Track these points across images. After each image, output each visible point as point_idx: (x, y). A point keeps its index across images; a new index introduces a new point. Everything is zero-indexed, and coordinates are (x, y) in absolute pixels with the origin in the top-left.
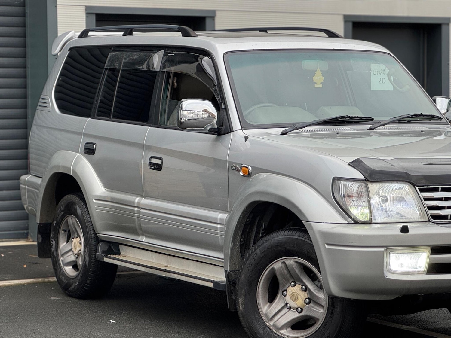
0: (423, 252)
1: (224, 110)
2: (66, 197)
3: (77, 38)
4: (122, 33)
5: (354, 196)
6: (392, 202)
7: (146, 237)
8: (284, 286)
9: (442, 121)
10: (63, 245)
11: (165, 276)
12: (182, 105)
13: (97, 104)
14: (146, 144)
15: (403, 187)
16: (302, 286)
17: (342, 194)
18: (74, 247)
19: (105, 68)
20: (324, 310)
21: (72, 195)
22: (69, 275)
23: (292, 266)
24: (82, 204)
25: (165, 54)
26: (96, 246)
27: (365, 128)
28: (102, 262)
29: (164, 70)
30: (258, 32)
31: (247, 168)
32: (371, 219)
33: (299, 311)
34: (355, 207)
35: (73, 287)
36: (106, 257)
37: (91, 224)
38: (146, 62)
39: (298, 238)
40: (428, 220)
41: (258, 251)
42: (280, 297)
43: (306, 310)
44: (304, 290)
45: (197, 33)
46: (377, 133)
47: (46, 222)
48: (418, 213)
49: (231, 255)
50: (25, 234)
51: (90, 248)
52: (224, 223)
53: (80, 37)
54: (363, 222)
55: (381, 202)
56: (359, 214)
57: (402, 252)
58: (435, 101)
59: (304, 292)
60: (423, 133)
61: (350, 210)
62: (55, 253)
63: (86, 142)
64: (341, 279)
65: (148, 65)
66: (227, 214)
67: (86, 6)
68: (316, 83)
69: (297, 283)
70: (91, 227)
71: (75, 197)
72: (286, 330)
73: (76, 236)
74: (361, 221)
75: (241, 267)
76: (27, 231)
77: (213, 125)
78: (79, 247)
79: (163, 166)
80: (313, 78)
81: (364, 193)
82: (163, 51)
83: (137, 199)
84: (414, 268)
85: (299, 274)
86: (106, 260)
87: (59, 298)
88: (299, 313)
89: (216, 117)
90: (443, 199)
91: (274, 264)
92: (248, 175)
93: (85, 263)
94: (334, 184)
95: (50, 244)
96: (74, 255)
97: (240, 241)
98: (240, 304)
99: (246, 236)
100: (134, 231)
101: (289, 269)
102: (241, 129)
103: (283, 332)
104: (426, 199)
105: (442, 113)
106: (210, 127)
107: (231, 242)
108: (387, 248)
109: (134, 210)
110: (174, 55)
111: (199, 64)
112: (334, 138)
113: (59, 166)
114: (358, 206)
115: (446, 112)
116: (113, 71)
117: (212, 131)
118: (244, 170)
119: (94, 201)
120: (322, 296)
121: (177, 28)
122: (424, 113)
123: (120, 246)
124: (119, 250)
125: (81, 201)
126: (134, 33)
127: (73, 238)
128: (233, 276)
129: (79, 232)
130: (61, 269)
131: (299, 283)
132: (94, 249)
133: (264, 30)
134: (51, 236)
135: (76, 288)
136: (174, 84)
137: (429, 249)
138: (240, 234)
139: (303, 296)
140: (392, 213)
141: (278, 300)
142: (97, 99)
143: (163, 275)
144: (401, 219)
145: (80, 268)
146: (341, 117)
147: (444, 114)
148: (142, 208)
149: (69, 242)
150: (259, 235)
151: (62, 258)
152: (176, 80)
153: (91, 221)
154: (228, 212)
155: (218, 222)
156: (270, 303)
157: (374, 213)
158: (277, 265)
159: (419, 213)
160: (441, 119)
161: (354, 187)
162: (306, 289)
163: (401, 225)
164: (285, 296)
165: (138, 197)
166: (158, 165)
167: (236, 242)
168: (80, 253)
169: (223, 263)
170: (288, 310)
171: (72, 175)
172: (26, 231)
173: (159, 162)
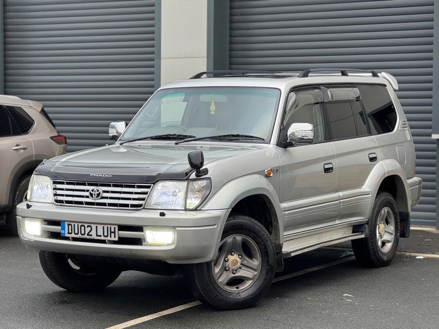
40: (53, 202)
137: (41, 221)
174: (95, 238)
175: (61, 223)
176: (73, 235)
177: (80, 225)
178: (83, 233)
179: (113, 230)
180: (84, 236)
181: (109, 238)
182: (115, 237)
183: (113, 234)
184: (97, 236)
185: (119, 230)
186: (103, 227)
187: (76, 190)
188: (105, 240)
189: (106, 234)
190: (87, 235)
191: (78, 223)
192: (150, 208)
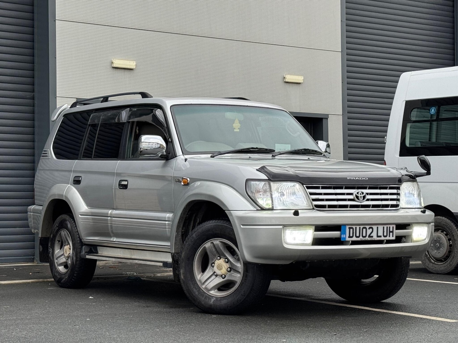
0: (309, 230)
1: (171, 143)
2: (60, 216)
3: (69, 108)
5: (261, 191)
6: (287, 197)
7: (117, 237)
8: (212, 260)
10: (57, 251)
13: (82, 150)
14: (117, 172)
15: (295, 185)
16: (226, 259)
17: (252, 190)
18: (65, 252)
19: (88, 124)
20: (240, 274)
21: (64, 215)
22: (61, 272)
23: (218, 245)
24: (72, 220)
26: (81, 249)
27: (269, 156)
28: (85, 259)
29: (129, 121)
31: (187, 179)
32: (273, 207)
33: (223, 277)
34: (261, 199)
35: (64, 279)
36: (87, 255)
37: (77, 234)
38: (117, 117)
39: (222, 224)
41: (194, 235)
42: (210, 268)
43: (228, 276)
44: (226, 261)
47: (46, 236)
48: (306, 203)
49: (175, 241)
50: (32, 259)
51: (76, 251)
52: (171, 220)
53: (72, 107)
54: (267, 209)
55: (280, 197)
56: (265, 204)
57: (294, 229)
59: (226, 264)
61: (258, 201)
62: (51, 258)
63: (75, 176)
64: (252, 249)
65: (119, 119)
66: (172, 214)
68: (235, 129)
69: (222, 257)
70: (78, 235)
71: (67, 216)
72: (214, 291)
75: (182, 248)
77: (163, 152)
78: (69, 251)
79: (128, 186)
80: (233, 125)
81: (268, 190)
82: (129, 109)
83: (110, 211)
85: (223, 250)
86: (88, 257)
87: (54, 288)
88: (223, 278)
89: (165, 147)
90: (323, 194)
91: (205, 244)
92: (187, 184)
93: (73, 262)
94: (247, 183)
95: (48, 251)
96: (65, 258)
97: (182, 232)
98: (182, 274)
99: (186, 228)
100: (107, 235)
101: (216, 247)
102: (182, 154)
103: (212, 292)
104: (311, 194)
106: (161, 154)
107: (175, 232)
108: (285, 226)
109: (107, 219)
110: (136, 110)
111: (154, 114)
113: (56, 194)
114: (264, 198)
116: (94, 126)
117: (162, 158)
118: (185, 181)
119: (80, 216)
120: (239, 266)
122: (310, 149)
124: (97, 250)
125: (71, 218)
127: (65, 246)
128: (177, 256)
129: (69, 241)
130: (56, 268)
131: (223, 257)
132: (79, 251)
134: (49, 245)
135: (66, 280)
136: (136, 131)
137: (314, 227)
138: (182, 226)
139: (225, 266)
140: (287, 203)
141: (209, 270)
142: (83, 147)
144: (293, 207)
145: (69, 266)
146: (252, 148)
148: (114, 217)
149: (62, 249)
151: (57, 261)
152: (137, 128)
153: (78, 231)
154: (173, 212)
155: (167, 220)
156: (203, 273)
157: (275, 202)
158: (208, 245)
160: (322, 154)
161: (261, 185)
162: (228, 261)
163: (293, 211)
164: (213, 267)
166: (125, 185)
167: (179, 232)
168: (70, 255)
169: (170, 249)
170: (215, 277)
171: (64, 199)
172: (32, 257)
173: (125, 183)
174: (376, 239)
175: (342, 228)
176: (354, 239)
177: (362, 227)
178: (364, 235)
179: (391, 230)
180: (366, 238)
181: (388, 238)
182: (393, 236)
183: (391, 234)
184: (378, 236)
185: (397, 229)
186: (384, 227)
187: (336, 194)
188: (384, 240)
189: (385, 234)
190: (369, 237)
191: (360, 225)
192: (404, 207)
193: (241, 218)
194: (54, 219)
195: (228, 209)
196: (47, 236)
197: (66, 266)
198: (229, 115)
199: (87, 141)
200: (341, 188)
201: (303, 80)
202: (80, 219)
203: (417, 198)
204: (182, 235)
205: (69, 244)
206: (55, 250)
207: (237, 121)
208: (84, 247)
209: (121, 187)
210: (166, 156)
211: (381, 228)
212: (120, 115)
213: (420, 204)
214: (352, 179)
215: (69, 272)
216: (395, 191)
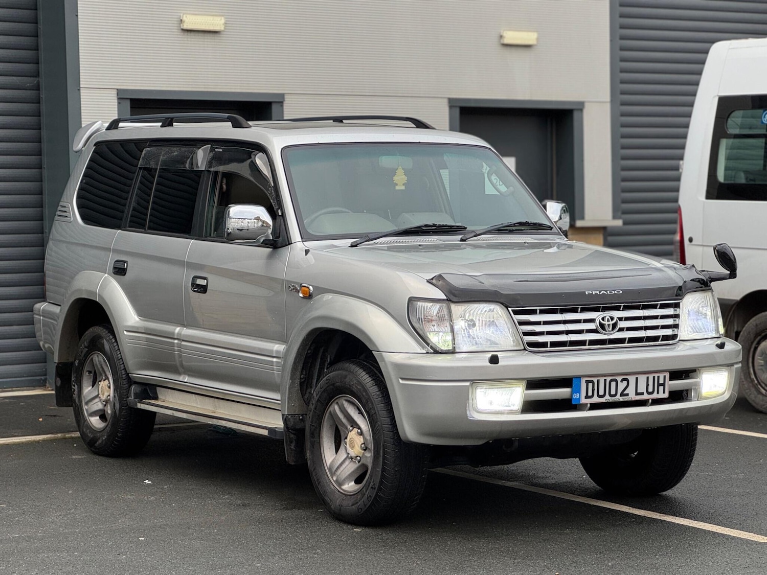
0: (516, 387)
1: (281, 218)
2: (91, 329)
3: (104, 130)
4: (160, 124)
5: (434, 320)
6: (481, 328)
7: (189, 375)
9: (552, 231)
10: (87, 390)
11: (211, 423)
12: (229, 211)
13: (129, 212)
14: (189, 261)
15: (494, 309)
17: (419, 318)
18: (102, 392)
19: (139, 167)
21: (97, 327)
22: (95, 427)
24: (111, 337)
25: (212, 150)
26: (128, 389)
27: (455, 239)
28: (135, 408)
29: (209, 170)
30: (332, 121)
31: (308, 287)
32: (455, 347)
34: (435, 333)
35: (100, 441)
36: (139, 402)
37: (122, 363)
38: (189, 160)
40: (523, 348)
45: (250, 123)
46: (470, 245)
47: (66, 361)
48: (512, 339)
49: (289, 395)
50: (42, 381)
51: (120, 393)
52: (281, 357)
53: (109, 128)
54: (444, 352)
55: (468, 329)
56: (440, 342)
57: (491, 387)
58: (545, 207)
60: (526, 244)
61: (429, 336)
62: (77, 400)
63: (115, 260)
64: (419, 421)
65: (192, 164)
66: (284, 345)
67: (117, 89)
68: (397, 185)
70: (122, 365)
71: (102, 329)
73: (104, 378)
74: (442, 350)
76: (45, 377)
77: (268, 236)
78: (107, 392)
79: (208, 288)
80: (394, 177)
81: (446, 316)
82: (210, 145)
83: (178, 330)
84: (506, 406)
86: (141, 406)
87: (83, 457)
89: (271, 226)
90: (542, 323)
93: (115, 412)
94: (410, 305)
95: (71, 390)
96: (101, 403)
97: (300, 378)
99: (308, 372)
100: (175, 370)
102: (301, 240)
104: (522, 323)
105: (553, 221)
106: (263, 238)
107: (289, 377)
109: (173, 343)
110: (221, 150)
111: (252, 161)
112: (417, 251)
113: (82, 290)
114: (439, 332)
115: (559, 220)
116: (149, 171)
117: (266, 244)
118: (305, 290)
119: (125, 332)
121: (226, 117)
122: (529, 221)
123: (158, 389)
124: (156, 393)
125: (109, 334)
126: (174, 124)
127: (100, 381)
128: (292, 420)
129: (107, 373)
130: (85, 420)
132: (125, 394)
133: (339, 120)
134: (73, 379)
135: (104, 442)
136: (223, 187)
137: (524, 383)
138: (300, 368)
140: (481, 340)
142: (129, 206)
143: (209, 422)
144: (489, 347)
145: (108, 417)
146: (426, 226)
147: (556, 222)
148: (183, 341)
149: (95, 386)
150: (324, 370)
151: (86, 407)
152: (225, 181)
153: (122, 358)
154: (286, 342)
155: (274, 355)
157: (458, 340)
159: (513, 341)
160: (551, 228)
161: (434, 309)
163: (489, 355)
165: (179, 327)
166: (202, 286)
167: (295, 379)
168: (109, 399)
169: (280, 406)
171: (98, 301)
172: (43, 378)
173: (203, 282)
174: (633, 399)
175: (574, 380)
176: (596, 400)
178: (613, 392)
179: (661, 381)
180: (616, 397)
181: (655, 396)
182: (664, 392)
183: (661, 388)
184: (637, 394)
185: (671, 379)
186: (648, 378)
187: (565, 322)
188: (649, 400)
189: (650, 390)
190: (620, 396)
191: (605, 376)
192: (686, 339)
193: (399, 367)
194: (81, 334)
195: (378, 349)
196: (68, 360)
197: (103, 417)
198: (386, 161)
199: (136, 195)
200: (574, 310)
201: (538, 39)
202: (124, 336)
203: (711, 320)
204: (301, 384)
205: (107, 378)
206: (84, 387)
207: (400, 172)
208: (133, 387)
209: (196, 289)
210: (272, 242)
211: (642, 379)
212: (195, 156)
213: (717, 331)
214: (594, 293)
215: (108, 428)
216: (670, 311)
